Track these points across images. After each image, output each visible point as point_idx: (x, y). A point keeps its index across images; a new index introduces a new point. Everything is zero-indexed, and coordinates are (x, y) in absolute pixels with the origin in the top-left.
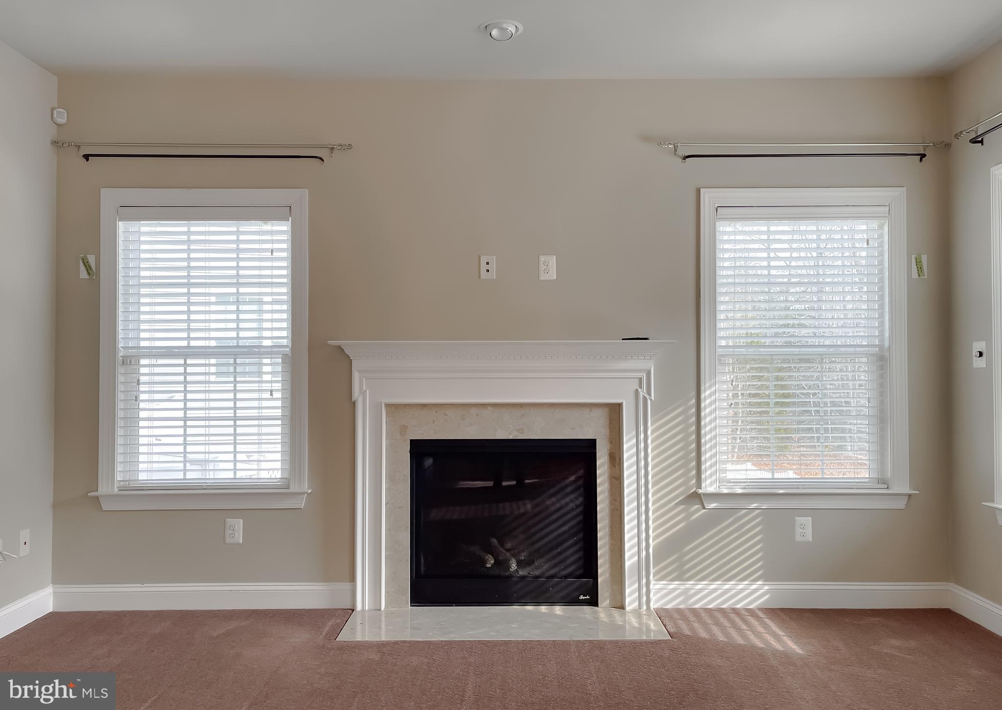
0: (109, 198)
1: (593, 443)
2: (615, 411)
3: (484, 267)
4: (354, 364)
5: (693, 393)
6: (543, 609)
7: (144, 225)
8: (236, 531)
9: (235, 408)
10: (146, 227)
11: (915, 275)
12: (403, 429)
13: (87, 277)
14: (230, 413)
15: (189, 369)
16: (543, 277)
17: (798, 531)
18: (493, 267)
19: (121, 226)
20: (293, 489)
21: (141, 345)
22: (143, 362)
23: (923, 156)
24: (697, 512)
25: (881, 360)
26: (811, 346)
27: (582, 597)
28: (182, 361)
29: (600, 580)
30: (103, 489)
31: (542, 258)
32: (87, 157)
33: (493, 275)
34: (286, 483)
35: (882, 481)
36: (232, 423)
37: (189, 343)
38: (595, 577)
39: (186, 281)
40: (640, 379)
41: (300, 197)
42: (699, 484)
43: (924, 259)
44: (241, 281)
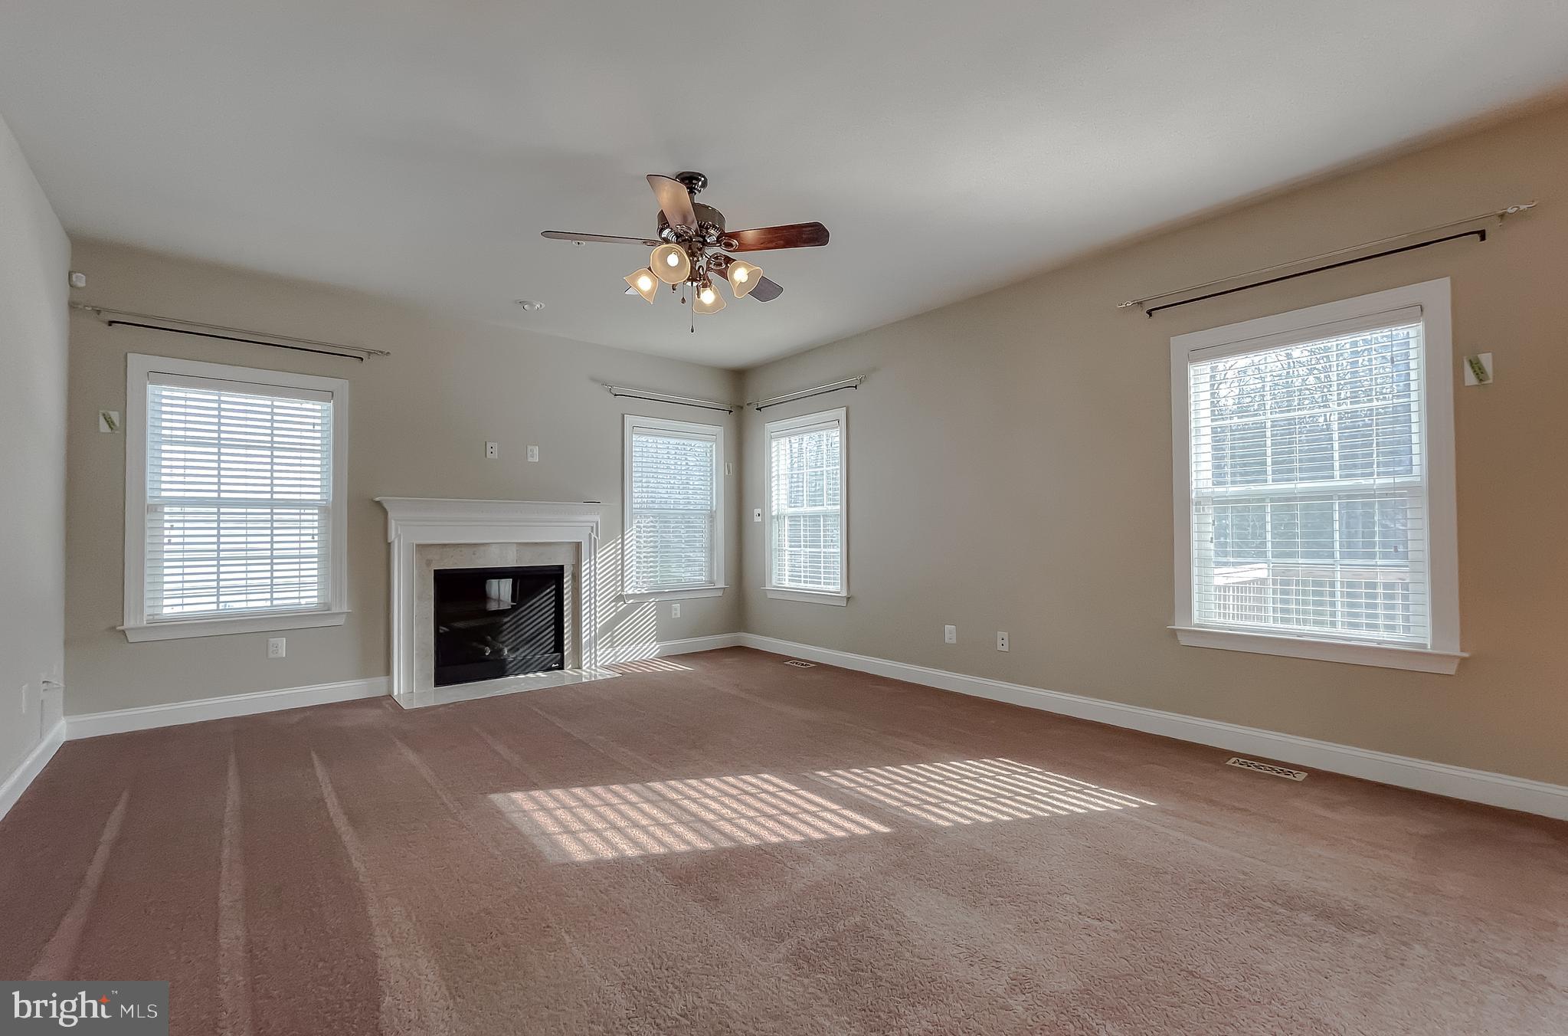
0: (137, 363)
1: (562, 567)
2: (578, 546)
3: (489, 450)
4: (390, 515)
5: (620, 532)
6: (531, 675)
7: (165, 390)
8: (280, 646)
9: (272, 549)
10: (166, 391)
11: (727, 474)
12: (429, 563)
13: (109, 431)
14: (268, 553)
15: (223, 517)
16: (530, 460)
17: (674, 612)
18: (495, 450)
19: (151, 388)
20: (335, 610)
21: (162, 495)
22: (167, 509)
23: (731, 411)
24: (621, 605)
25: (712, 517)
26: (664, 509)
27: (553, 666)
28: (215, 510)
29: (565, 654)
30: (129, 623)
31: (529, 448)
32: (111, 323)
33: (496, 455)
34: (326, 606)
35: (711, 582)
36: (269, 561)
37: (219, 495)
38: (562, 652)
39: (217, 442)
40: (592, 527)
41: (342, 386)
42: (622, 590)
43: (731, 465)
44: (275, 445)
